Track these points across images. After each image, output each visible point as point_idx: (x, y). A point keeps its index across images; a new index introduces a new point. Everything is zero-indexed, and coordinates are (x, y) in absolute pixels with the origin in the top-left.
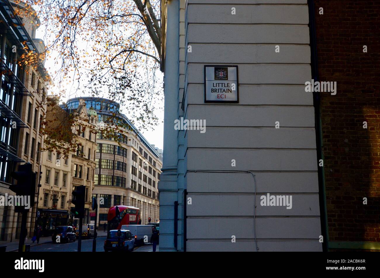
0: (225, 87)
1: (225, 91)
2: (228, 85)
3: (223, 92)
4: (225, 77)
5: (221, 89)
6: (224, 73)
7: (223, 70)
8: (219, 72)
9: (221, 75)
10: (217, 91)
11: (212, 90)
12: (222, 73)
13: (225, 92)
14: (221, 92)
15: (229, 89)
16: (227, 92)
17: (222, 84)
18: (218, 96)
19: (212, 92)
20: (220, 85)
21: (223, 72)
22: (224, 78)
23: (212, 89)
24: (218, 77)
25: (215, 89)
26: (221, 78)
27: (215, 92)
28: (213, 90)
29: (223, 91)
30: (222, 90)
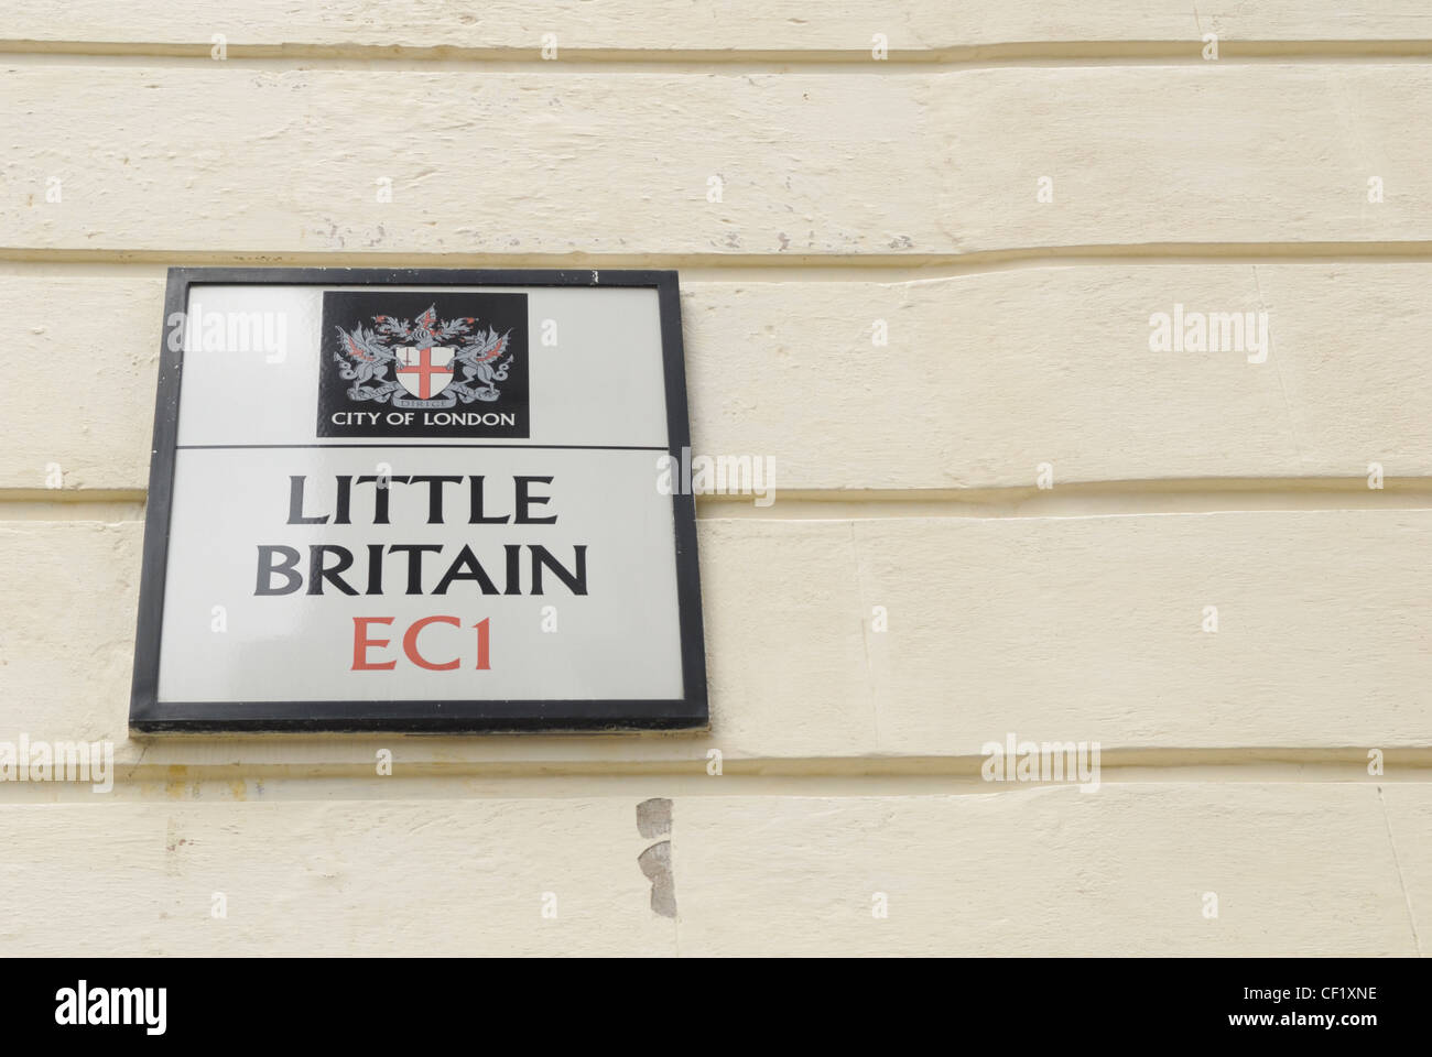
0: (477, 516)
1: (478, 574)
2: (523, 500)
3: (441, 589)
4: (479, 407)
5: (415, 552)
6: (467, 355)
7: (454, 327)
8: (394, 340)
9: (425, 383)
10: (357, 575)
11: (265, 569)
12: (444, 356)
13: (488, 588)
14: (414, 587)
15: (540, 554)
16: (513, 588)
17: (436, 484)
18: (361, 643)
19: (263, 588)
20: (409, 503)
21: (457, 341)
22: (461, 408)
23: (265, 552)
24: (370, 405)
25: (318, 552)
26: (419, 414)
27: (316, 589)
28: (278, 559)
29: (453, 574)
30: (434, 568)
